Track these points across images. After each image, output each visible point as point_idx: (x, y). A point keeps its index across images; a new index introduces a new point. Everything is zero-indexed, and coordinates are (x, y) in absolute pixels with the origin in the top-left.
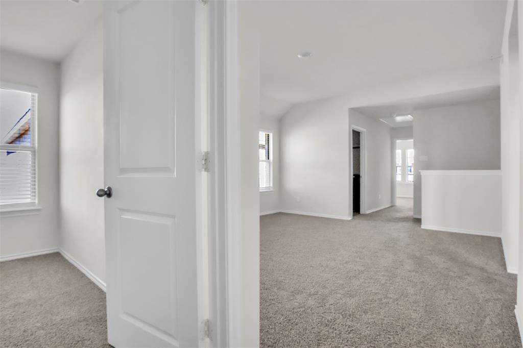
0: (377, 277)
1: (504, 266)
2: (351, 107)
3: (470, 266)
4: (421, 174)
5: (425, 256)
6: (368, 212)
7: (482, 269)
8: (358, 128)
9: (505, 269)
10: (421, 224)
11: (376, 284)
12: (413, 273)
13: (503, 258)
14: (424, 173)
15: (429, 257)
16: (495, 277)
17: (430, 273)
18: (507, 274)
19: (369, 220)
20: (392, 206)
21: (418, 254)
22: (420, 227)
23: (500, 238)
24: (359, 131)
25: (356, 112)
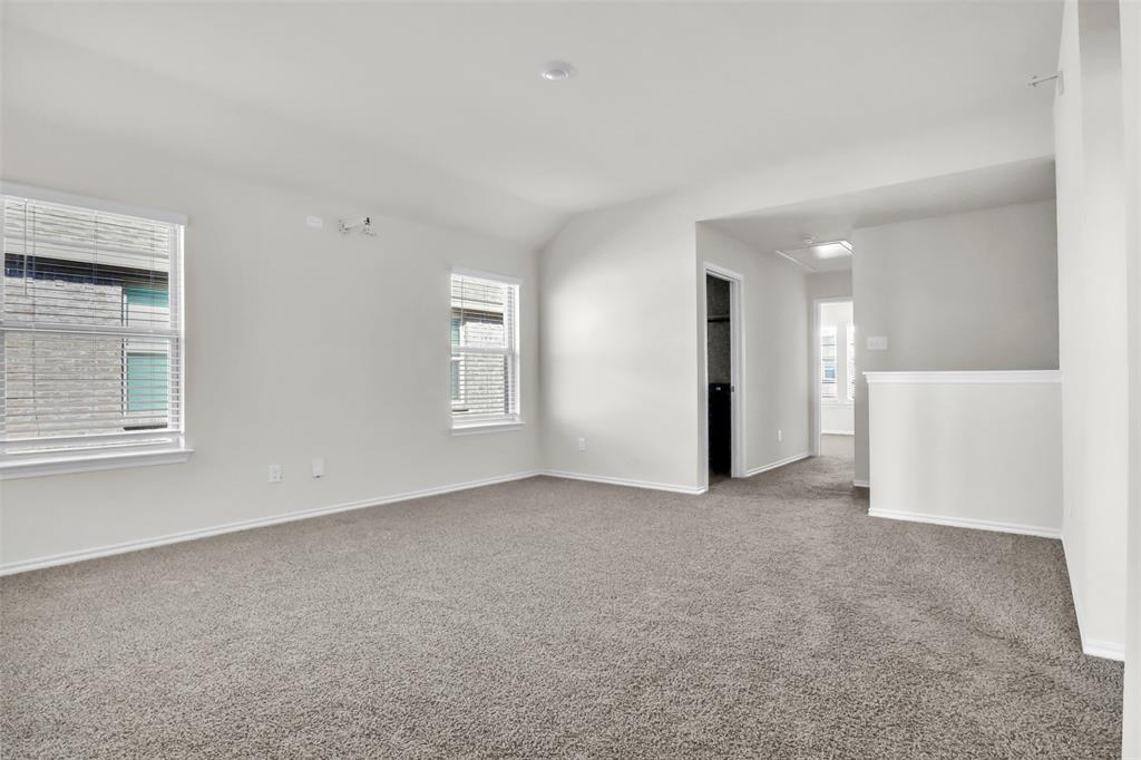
0: (719, 680)
1: (1072, 630)
2: (703, 218)
3: (982, 635)
4: (868, 381)
5: (867, 602)
6: (748, 473)
7: (1015, 643)
8: (722, 272)
9: (1078, 641)
10: (868, 505)
11: (707, 708)
12: (825, 663)
13: (1069, 606)
14: (873, 378)
15: (875, 603)
16: (1050, 671)
17: (870, 661)
18: (1082, 661)
19: (748, 494)
20: (810, 457)
21: (847, 595)
22: (867, 512)
23: (1060, 542)
24: (728, 279)
25: (715, 231)
